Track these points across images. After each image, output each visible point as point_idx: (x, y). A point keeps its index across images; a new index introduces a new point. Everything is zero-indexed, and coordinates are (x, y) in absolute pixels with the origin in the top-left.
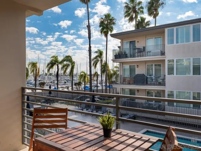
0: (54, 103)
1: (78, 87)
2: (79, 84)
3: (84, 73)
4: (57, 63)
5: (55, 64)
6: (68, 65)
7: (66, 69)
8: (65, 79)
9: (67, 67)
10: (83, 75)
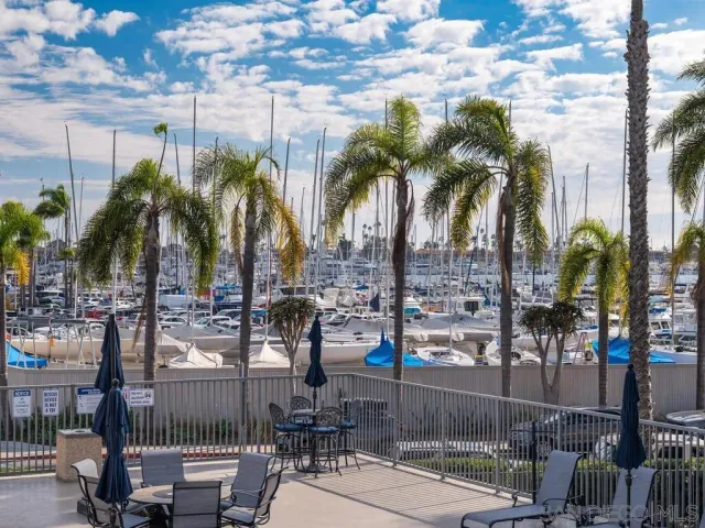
0: (347, 452)
1: (553, 343)
2: (558, 318)
3: (600, 235)
4: (395, 162)
5: (383, 165)
6: (475, 179)
7: (467, 206)
8: (473, 278)
9: (475, 188)
10: (589, 250)
